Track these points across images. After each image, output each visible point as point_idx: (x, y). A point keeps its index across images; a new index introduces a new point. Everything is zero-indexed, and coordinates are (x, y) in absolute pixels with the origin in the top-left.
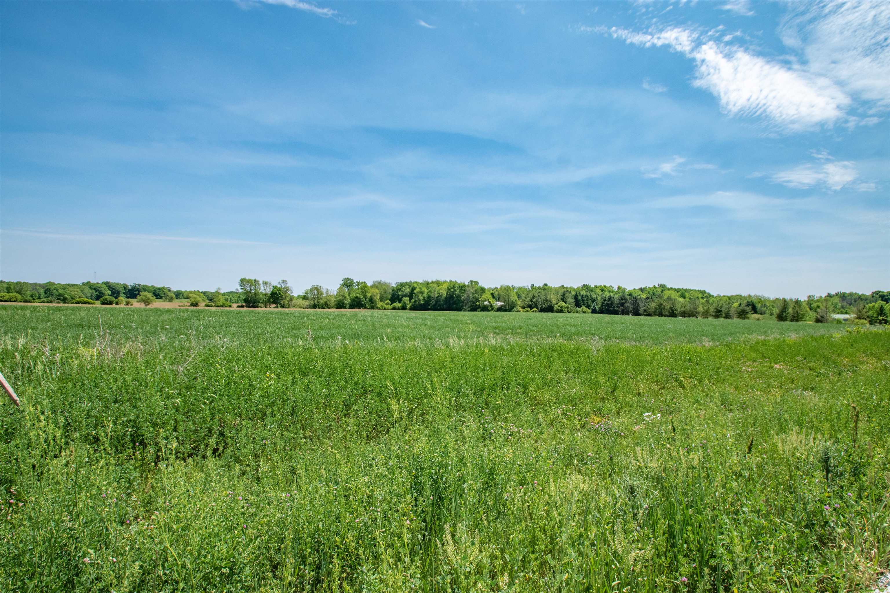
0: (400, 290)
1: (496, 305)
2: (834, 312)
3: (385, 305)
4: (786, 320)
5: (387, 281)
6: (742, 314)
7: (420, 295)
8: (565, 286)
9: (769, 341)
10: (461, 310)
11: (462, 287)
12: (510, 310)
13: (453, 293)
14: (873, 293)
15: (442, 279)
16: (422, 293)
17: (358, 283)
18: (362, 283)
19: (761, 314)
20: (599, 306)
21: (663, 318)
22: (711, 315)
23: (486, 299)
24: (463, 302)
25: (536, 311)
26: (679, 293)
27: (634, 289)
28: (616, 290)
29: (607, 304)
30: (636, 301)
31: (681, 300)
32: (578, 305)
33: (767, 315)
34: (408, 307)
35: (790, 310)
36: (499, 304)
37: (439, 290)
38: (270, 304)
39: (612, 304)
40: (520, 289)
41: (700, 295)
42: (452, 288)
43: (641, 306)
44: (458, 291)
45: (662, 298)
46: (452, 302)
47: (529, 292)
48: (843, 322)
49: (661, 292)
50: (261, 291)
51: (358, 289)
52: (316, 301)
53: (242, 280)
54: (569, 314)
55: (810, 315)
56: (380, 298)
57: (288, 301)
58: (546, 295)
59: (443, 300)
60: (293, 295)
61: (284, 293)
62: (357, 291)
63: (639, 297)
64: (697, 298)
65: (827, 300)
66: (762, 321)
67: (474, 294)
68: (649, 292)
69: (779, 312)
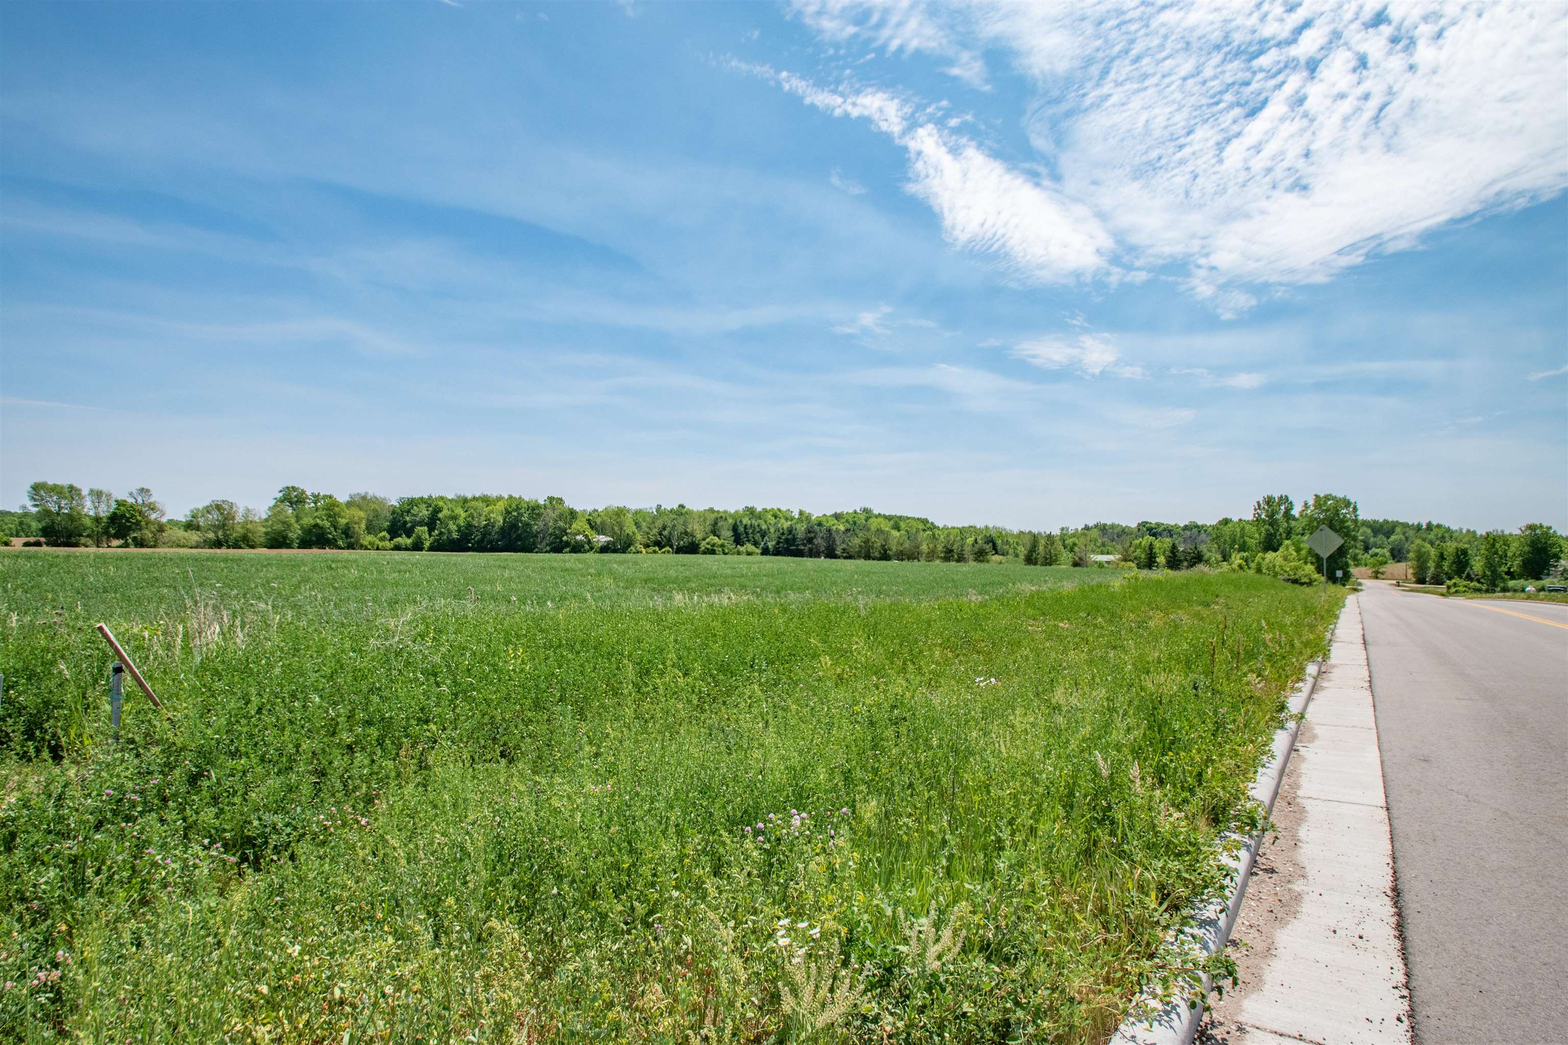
0: (408, 512)
1: (598, 541)
2: (1093, 551)
3: (377, 542)
4: (1035, 564)
5: (380, 494)
6: (980, 556)
7: (451, 522)
8: (716, 509)
9: (1044, 592)
10: (531, 551)
11: (533, 509)
12: (624, 550)
13: (517, 519)
14: (1139, 525)
15: (493, 493)
16: (454, 518)
17: (317, 498)
18: (325, 497)
19: (1003, 555)
20: (774, 543)
21: (871, 562)
22: (938, 557)
23: (579, 531)
24: (536, 536)
25: (668, 552)
26: (892, 522)
27: (825, 515)
28: (797, 517)
29: (787, 540)
30: (831, 534)
31: (895, 533)
32: (738, 541)
33: (1010, 557)
34: (427, 544)
35: (1041, 549)
36: (603, 539)
37: (489, 513)
38: (108, 539)
39: (794, 539)
40: (637, 513)
41: (921, 526)
42: (515, 510)
43: (838, 543)
44: (526, 515)
45: (869, 529)
46: (514, 536)
47: (654, 519)
48: (1106, 565)
49: (866, 521)
50: (86, 510)
51: (317, 510)
52: (220, 533)
53: (37, 488)
54: (724, 556)
55: (1066, 557)
56: (367, 528)
57: (152, 532)
58: (685, 524)
59: (497, 533)
60: (164, 520)
61: (144, 517)
62: (316, 514)
63: (834, 528)
64: (918, 530)
65: (1085, 535)
66: (1005, 565)
67: (556, 521)
68: (847, 521)
69: (1026, 552)
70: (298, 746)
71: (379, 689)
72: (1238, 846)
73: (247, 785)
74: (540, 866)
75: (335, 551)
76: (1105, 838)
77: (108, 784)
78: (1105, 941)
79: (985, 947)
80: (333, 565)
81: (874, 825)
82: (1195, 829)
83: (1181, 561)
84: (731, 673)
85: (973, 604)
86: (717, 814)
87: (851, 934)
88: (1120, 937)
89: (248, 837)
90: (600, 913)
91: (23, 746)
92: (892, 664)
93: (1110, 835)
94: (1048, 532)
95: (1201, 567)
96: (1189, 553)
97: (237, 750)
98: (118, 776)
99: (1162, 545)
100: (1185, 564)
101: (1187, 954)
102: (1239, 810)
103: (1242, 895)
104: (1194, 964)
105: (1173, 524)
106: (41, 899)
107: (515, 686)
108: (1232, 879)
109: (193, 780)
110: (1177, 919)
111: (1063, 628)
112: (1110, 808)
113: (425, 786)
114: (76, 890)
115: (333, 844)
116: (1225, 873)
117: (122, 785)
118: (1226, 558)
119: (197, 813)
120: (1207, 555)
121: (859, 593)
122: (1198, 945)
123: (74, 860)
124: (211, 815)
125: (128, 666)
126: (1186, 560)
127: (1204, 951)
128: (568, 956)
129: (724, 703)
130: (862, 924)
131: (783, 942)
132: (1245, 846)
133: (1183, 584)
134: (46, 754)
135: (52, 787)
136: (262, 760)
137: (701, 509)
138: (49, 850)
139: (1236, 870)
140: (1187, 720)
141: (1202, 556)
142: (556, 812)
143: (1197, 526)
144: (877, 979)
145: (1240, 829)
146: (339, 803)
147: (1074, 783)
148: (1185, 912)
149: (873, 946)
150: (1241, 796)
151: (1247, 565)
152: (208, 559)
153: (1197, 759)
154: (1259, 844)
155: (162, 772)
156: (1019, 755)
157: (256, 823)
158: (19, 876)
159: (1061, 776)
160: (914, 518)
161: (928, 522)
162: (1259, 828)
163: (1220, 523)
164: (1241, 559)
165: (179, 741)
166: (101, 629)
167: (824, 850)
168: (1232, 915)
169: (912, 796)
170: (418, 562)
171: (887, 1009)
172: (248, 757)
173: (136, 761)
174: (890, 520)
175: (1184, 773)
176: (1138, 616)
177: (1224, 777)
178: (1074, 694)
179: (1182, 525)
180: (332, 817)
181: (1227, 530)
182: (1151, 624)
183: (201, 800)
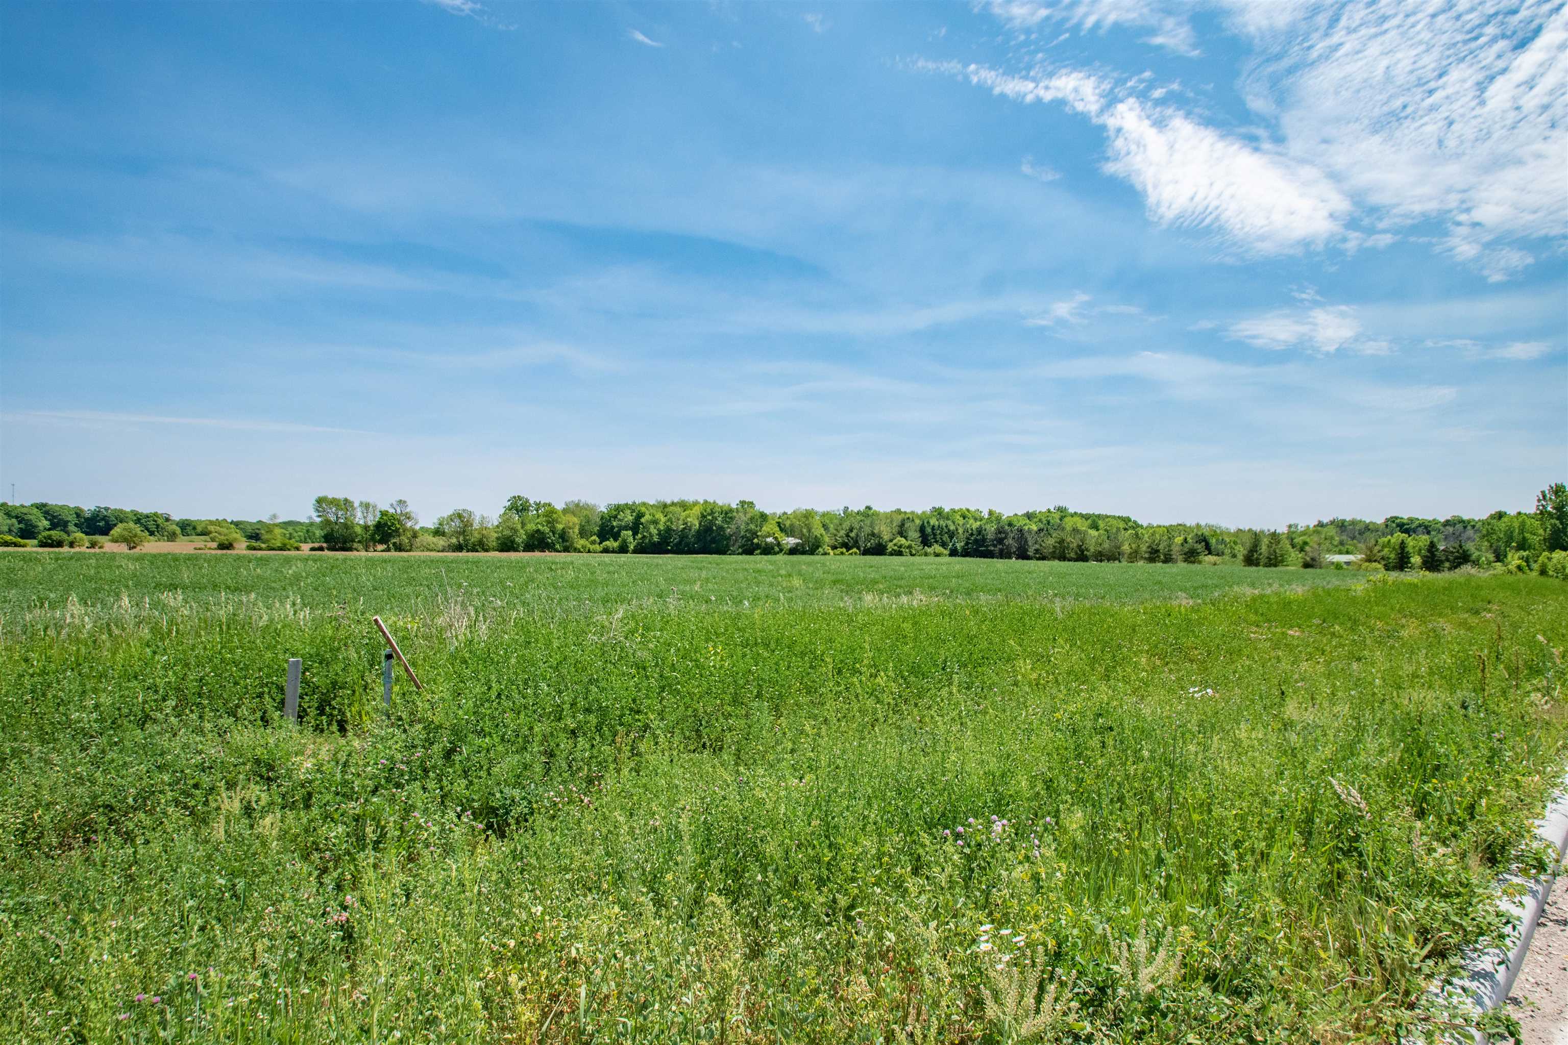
0: (615, 517)
1: (787, 543)
2: (1329, 551)
3: (589, 545)
4: (1257, 565)
5: (591, 501)
6: (1191, 556)
7: (652, 527)
8: (903, 510)
9: (1268, 596)
10: (724, 553)
11: (726, 513)
12: (812, 552)
13: (712, 523)
14: (1387, 520)
15: (690, 498)
16: (655, 522)
17: (538, 506)
18: (545, 505)
19: (1218, 555)
20: (962, 544)
21: (1067, 563)
22: (1142, 558)
23: (769, 533)
24: (729, 539)
25: (856, 553)
26: (1089, 521)
27: (1016, 515)
28: (986, 517)
29: (976, 541)
30: (1022, 534)
31: (1093, 533)
32: (925, 542)
33: (1227, 558)
34: (632, 547)
35: (1264, 548)
36: (792, 541)
37: (686, 517)
38: (374, 544)
39: (984, 540)
40: (824, 515)
41: (1122, 525)
42: (709, 514)
43: (1030, 544)
44: (720, 519)
45: (1063, 529)
46: (709, 538)
47: (842, 521)
48: (1345, 566)
49: (1061, 520)
50: (357, 520)
51: (538, 516)
52: (461, 538)
53: (320, 501)
54: (912, 558)
55: (1294, 556)
56: (580, 533)
57: (408, 538)
58: (872, 525)
59: (693, 536)
60: (417, 527)
61: (402, 525)
62: (538, 520)
63: (1026, 528)
64: (1118, 529)
65: (1318, 532)
66: (1221, 567)
67: (748, 524)
68: (1040, 520)
69: (1245, 552)
70: (531, 728)
71: (597, 680)
72: (1522, 891)
73: (490, 760)
74: (744, 854)
75: (553, 554)
76: (1352, 872)
77: (382, 754)
78: (1354, 984)
79: (1211, 977)
80: (553, 567)
81: (1080, 837)
82: (1466, 868)
83: (1442, 562)
84: (923, 674)
85: (1183, 609)
86: (913, 816)
87: (1059, 947)
88: (1373, 982)
89: (492, 807)
90: (802, 903)
91: (316, 720)
92: (1093, 670)
93: (1359, 868)
94: (1272, 530)
95: (1467, 569)
96: (1452, 552)
97: (482, 730)
98: (390, 748)
99: (1417, 543)
100: (1447, 564)
101: (1455, 1008)
102: (1522, 850)
103: (1525, 948)
104: (1466, 1020)
105: (1431, 519)
106: (331, 850)
107: (716, 681)
108: (1514, 928)
109: (448, 754)
110: (1443, 968)
111: (1293, 637)
112: (1357, 838)
113: (638, 772)
114: (358, 845)
115: (561, 818)
116: (1504, 921)
117: (393, 757)
118: (1500, 557)
119: (452, 784)
120: (1475, 555)
121: (1056, 595)
122: (1470, 1000)
123: (357, 819)
124: (463, 786)
125: (397, 653)
126: (1448, 560)
127: (1478, 1007)
128: (774, 941)
129: (916, 705)
130: (1070, 939)
131: (985, 947)
132: (1530, 892)
133: (1445, 589)
134: (335, 727)
135: (339, 756)
136: (503, 740)
137: (888, 510)
138: (337, 809)
139: (1519, 919)
140: (1455, 743)
141: (1469, 556)
142: (760, 803)
143: (1462, 521)
144: (1088, 997)
145: (1524, 872)
146: (565, 782)
147: (1313, 807)
148: (1455, 960)
149: (1083, 963)
150: (1525, 834)
151: (1528, 566)
152: (452, 562)
153: (1469, 788)
154: (1548, 891)
155: (423, 747)
156: (1247, 772)
157: (498, 795)
158: (315, 829)
159: (1297, 799)
160: (1114, 517)
161: (1130, 520)
162: (1549, 872)
163: (1492, 517)
164: (1519, 558)
165: (437, 721)
166: (376, 621)
167: (1027, 858)
168: (1513, 970)
169: (1121, 810)
170: (625, 563)
171: (1101, 1030)
172: (491, 737)
173: (404, 736)
174: (1087, 519)
175: (1452, 804)
176: (1387, 623)
177: (1504, 811)
178: (1310, 709)
179: (1442, 520)
180: (559, 794)
181: (1502, 525)
182: (1404, 633)
183: (454, 772)
